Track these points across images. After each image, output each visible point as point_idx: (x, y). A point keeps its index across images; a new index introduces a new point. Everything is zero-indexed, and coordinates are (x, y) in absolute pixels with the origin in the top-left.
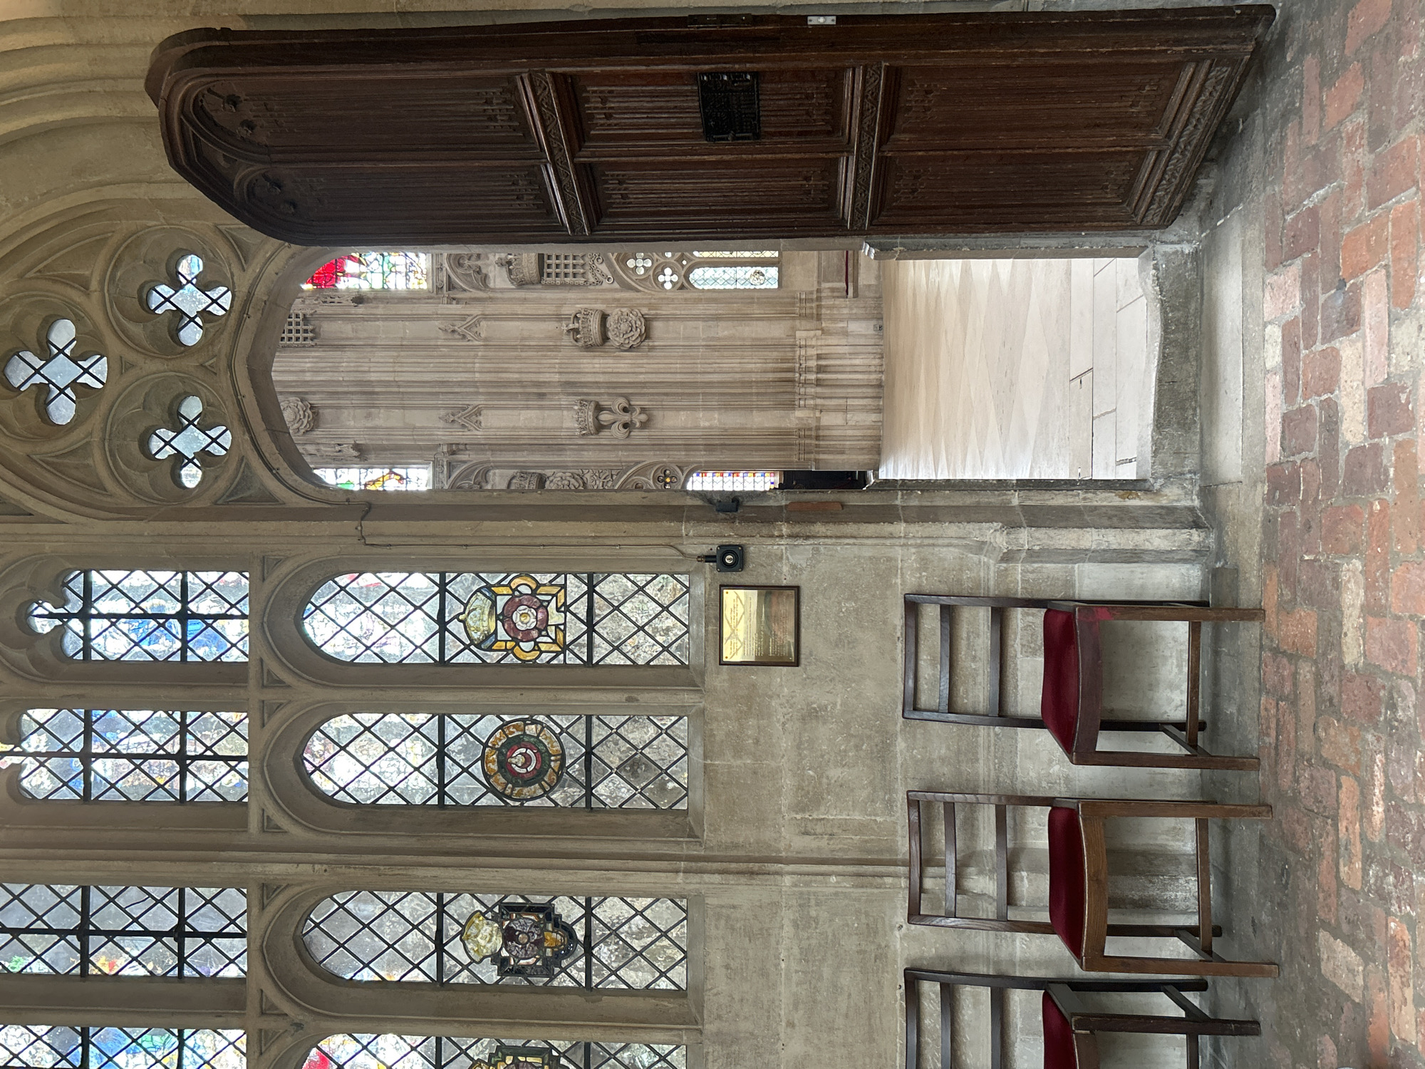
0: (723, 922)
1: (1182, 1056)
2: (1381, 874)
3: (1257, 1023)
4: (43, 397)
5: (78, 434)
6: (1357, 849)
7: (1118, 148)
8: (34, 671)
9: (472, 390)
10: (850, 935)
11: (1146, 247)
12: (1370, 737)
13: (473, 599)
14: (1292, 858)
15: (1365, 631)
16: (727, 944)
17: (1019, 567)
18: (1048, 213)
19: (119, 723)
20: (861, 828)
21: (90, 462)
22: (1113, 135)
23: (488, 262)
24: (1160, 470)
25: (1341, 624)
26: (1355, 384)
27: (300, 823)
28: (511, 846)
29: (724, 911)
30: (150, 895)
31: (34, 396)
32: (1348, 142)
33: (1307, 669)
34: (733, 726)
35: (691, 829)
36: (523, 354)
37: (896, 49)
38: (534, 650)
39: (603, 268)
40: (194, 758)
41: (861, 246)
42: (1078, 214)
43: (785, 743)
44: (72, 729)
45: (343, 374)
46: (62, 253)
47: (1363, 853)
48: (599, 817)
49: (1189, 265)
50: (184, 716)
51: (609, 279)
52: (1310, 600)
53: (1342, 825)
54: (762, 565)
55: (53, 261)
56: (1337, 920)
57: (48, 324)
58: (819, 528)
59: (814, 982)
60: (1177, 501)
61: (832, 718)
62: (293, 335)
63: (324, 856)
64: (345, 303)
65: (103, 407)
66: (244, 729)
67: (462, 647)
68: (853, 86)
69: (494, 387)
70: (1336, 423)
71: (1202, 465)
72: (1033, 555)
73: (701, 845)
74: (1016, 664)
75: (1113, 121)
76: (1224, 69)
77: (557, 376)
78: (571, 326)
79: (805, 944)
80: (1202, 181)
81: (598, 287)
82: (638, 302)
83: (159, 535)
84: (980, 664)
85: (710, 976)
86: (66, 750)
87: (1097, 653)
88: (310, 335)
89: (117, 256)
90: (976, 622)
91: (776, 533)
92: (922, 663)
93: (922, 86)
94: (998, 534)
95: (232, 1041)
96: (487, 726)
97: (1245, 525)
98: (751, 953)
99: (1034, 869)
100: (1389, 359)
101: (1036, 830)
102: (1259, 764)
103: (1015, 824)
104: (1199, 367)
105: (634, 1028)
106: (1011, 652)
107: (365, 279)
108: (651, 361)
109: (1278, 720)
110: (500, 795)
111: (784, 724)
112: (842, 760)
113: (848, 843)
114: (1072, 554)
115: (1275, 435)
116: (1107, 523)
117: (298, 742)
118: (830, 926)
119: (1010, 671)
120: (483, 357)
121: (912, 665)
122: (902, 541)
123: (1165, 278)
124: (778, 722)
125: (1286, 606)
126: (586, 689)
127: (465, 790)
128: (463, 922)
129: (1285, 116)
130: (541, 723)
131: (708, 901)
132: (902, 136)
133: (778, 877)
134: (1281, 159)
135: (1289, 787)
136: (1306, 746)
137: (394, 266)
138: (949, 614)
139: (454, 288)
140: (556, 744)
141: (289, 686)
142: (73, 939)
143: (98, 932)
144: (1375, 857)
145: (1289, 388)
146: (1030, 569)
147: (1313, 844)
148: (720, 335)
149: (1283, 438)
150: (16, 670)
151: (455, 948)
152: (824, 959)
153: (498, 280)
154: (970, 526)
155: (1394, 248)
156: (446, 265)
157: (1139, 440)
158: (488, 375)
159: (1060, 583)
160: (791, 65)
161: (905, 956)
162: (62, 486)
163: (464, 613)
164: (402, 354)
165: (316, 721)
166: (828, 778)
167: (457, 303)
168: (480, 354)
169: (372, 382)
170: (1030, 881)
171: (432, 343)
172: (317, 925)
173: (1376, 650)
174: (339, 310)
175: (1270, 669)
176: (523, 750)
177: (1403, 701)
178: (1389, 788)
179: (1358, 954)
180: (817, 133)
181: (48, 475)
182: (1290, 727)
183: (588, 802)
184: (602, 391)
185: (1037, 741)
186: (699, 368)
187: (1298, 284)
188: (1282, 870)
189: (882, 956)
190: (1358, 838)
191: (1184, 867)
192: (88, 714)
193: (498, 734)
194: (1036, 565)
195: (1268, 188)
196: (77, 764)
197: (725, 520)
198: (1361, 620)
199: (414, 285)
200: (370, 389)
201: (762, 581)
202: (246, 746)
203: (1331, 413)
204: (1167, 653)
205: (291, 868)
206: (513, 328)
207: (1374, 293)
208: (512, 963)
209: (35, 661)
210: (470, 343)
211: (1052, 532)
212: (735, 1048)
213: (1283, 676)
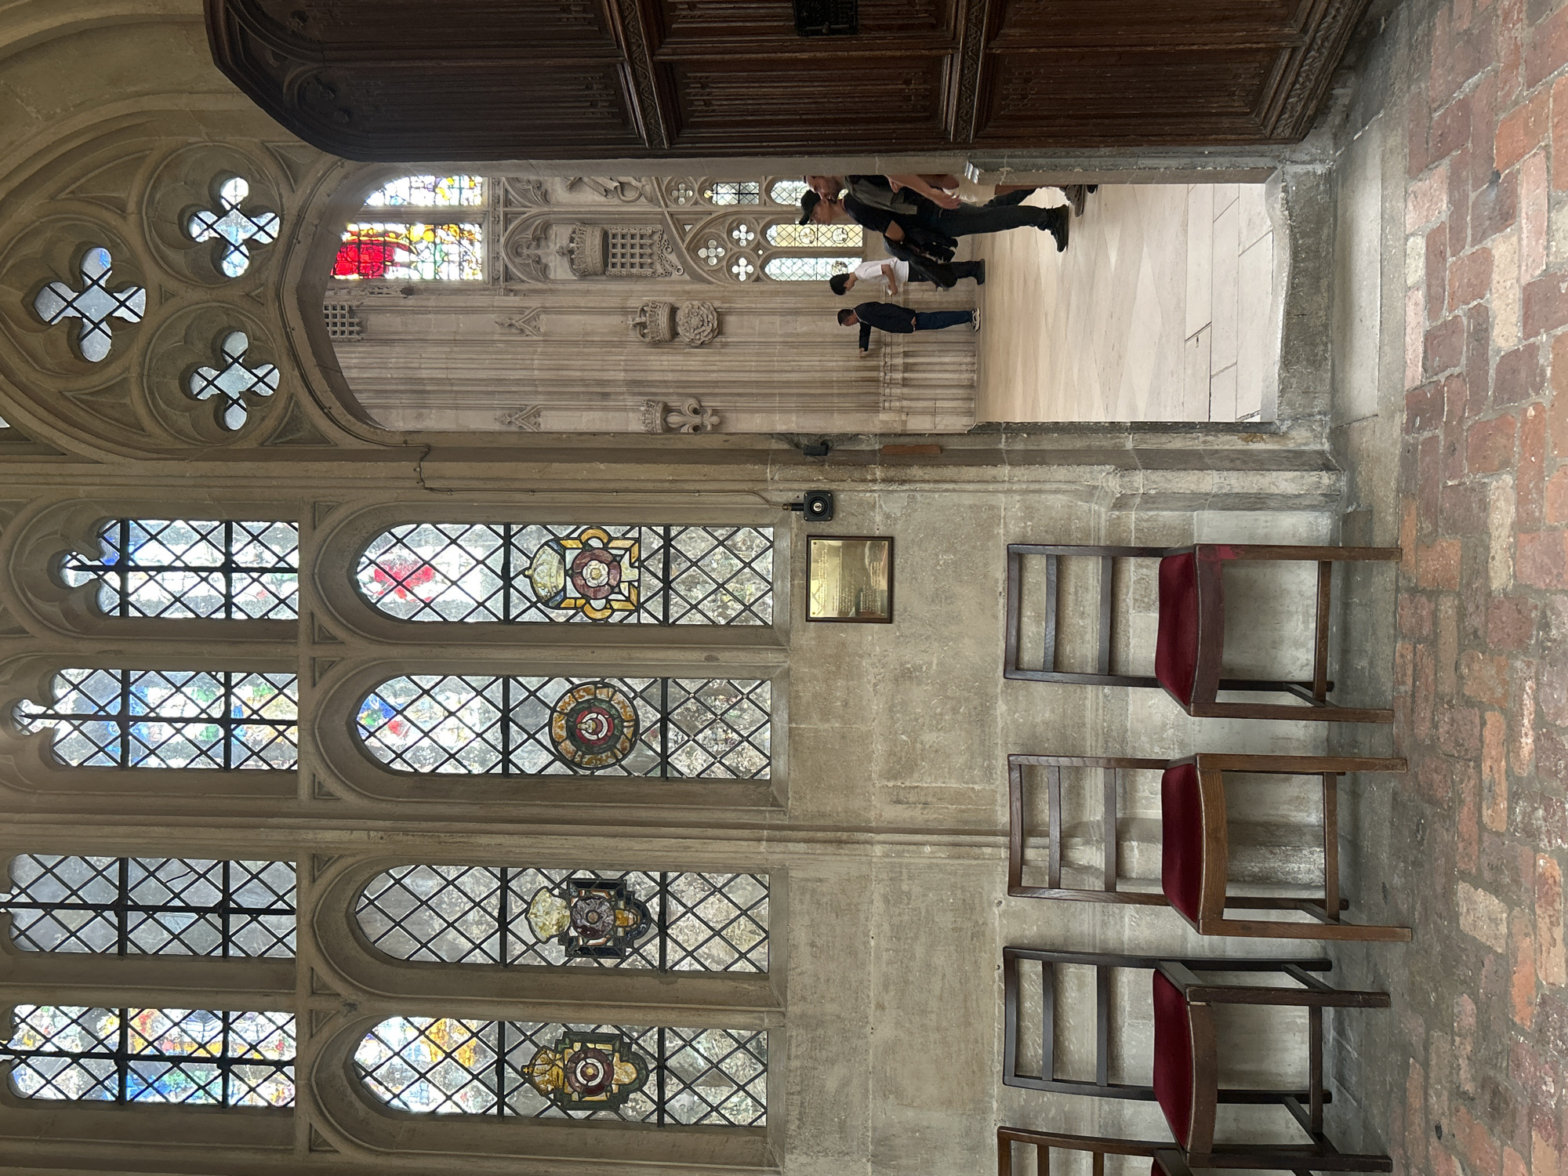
0: (808, 896)
1: (1303, 1042)
2: (1529, 810)
3: (1388, 995)
4: (76, 332)
5: (114, 369)
6: (1502, 788)
7: (1248, 45)
8: (68, 625)
9: (530, 389)
10: (945, 911)
11: (1275, 168)
12: (1519, 664)
13: (540, 552)
14: (1428, 810)
15: (1516, 549)
16: (812, 920)
17: (1133, 515)
18: (1169, 124)
19: (158, 685)
20: (958, 797)
21: (127, 401)
22: (1243, 30)
23: (549, 251)
24: (1288, 411)
25: (1488, 548)
26: (1509, 284)
27: (354, 790)
29: (809, 884)
30: (192, 869)
31: (66, 330)
32: (1504, 19)
33: (1449, 604)
34: (820, 687)
35: (775, 798)
36: (586, 350)
38: (605, 608)
39: (673, 258)
40: (240, 722)
41: (964, 167)
42: (1202, 126)
43: (876, 706)
44: (109, 690)
45: (391, 371)
46: (97, 172)
47: (1509, 789)
48: (675, 786)
49: (1322, 188)
50: (228, 678)
51: (678, 270)
52: (1453, 528)
53: (1485, 769)
54: (853, 514)
55: (88, 181)
56: (1479, 869)
57: (81, 253)
58: (916, 472)
59: (905, 961)
60: (1305, 444)
61: (928, 678)
62: (338, 329)
63: (381, 824)
64: (394, 294)
65: (141, 339)
66: (293, 691)
67: (528, 604)
69: (554, 385)
70: (1487, 329)
71: (1333, 406)
72: (1149, 501)
73: (785, 814)
74: (1128, 621)
75: (1243, 13)
77: (623, 374)
78: (638, 320)
79: (896, 920)
80: (1338, 91)
81: (667, 279)
82: (710, 294)
83: (201, 476)
84: (1088, 621)
85: (793, 955)
86: (102, 713)
87: (1219, 596)
88: (356, 328)
89: (156, 175)
90: (1087, 575)
91: (869, 477)
92: (1025, 620)
94: (1110, 477)
95: (280, 1025)
96: (554, 690)
97: (1380, 461)
98: (838, 929)
99: (1146, 838)
100: (1548, 248)
101: (1146, 798)
102: (1393, 716)
103: (1125, 792)
104: (1331, 299)
105: (713, 1010)
106: (1122, 607)
107: (416, 268)
108: (724, 359)
109: (1415, 665)
110: (568, 763)
111: (875, 685)
112: (938, 724)
113: (945, 813)
114: (1190, 500)
115: (1417, 356)
116: (1227, 464)
117: (351, 704)
118: (923, 902)
119: (1121, 628)
120: (542, 353)
121: (1014, 622)
122: (1006, 486)
123: (1296, 202)
124: (869, 682)
125: (1425, 540)
126: (663, 648)
127: (531, 759)
128: (528, 898)
130: (613, 687)
131: (792, 873)
132: (1012, 31)
133: (868, 846)
134: (1428, 52)
135: (1427, 735)
136: (1446, 688)
137: (447, 254)
138: (1059, 565)
139: (511, 279)
140: (629, 709)
141: (342, 643)
142: (110, 915)
143: (136, 907)
144: (1523, 792)
145: (1433, 303)
146: (1145, 517)
147: (1453, 791)
148: (799, 330)
149: (1425, 358)
150: (49, 625)
151: (520, 927)
152: (916, 937)
153: (559, 270)
154: (1081, 469)
155: (1555, 126)
156: (503, 254)
157: (1264, 381)
158: (548, 372)
159: (1177, 532)
161: (1004, 934)
162: (97, 424)
163: (530, 567)
164: (456, 349)
165: (371, 683)
166: (922, 743)
167: (515, 295)
168: (539, 349)
169: (423, 379)
170: (1141, 851)
171: (488, 338)
172: (371, 902)
173: (1527, 569)
174: (388, 302)
175: (1407, 612)
176: (594, 715)
177: (1557, 618)
178: (1539, 714)
179: (1502, 901)
180: (921, 26)
181: (81, 413)
182: (1429, 671)
183: (664, 771)
184: (671, 391)
185: (1150, 703)
186: (776, 366)
187: (1446, 186)
188: (1418, 826)
189: (979, 934)
190: (1503, 777)
191: (1308, 838)
192: (126, 674)
193: (566, 699)
194: (1151, 513)
195: (1413, 87)
196: (114, 729)
197: (812, 463)
198: (1512, 540)
199: (468, 275)
200: (421, 388)
201: (851, 531)
202: (294, 709)
203: (1481, 320)
204: (1293, 608)
205: (345, 836)
206: (574, 323)
207: (1532, 179)
208: (581, 943)
209: (69, 614)
210: (529, 338)
211: (1169, 474)
212: (820, 1031)
213: (1421, 617)
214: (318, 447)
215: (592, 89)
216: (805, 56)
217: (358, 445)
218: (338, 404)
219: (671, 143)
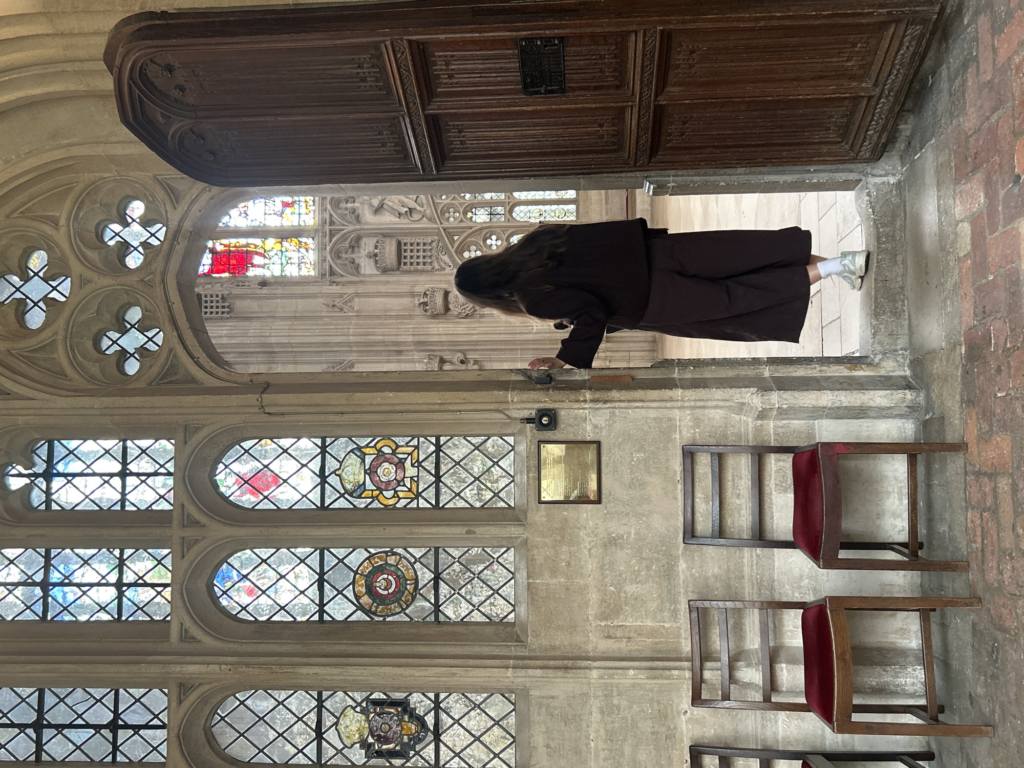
0: (544, 709)
4: (21, 309)
5: (44, 335)
7: (838, 95)
8: (7, 517)
9: (347, 349)
10: (646, 719)
11: (861, 180)
13: (347, 457)
14: (1000, 636)
16: (547, 728)
17: (772, 424)
18: (785, 151)
19: (71, 559)
20: (653, 633)
21: (56, 356)
22: (834, 85)
23: (360, 255)
24: (879, 348)
27: (211, 635)
28: (376, 650)
29: (545, 700)
30: (92, 696)
31: (14, 307)
32: (1016, 71)
33: (1005, 482)
34: (550, 552)
35: (518, 636)
36: (386, 322)
37: (668, 16)
38: (394, 497)
39: (446, 258)
40: (129, 585)
41: (643, 183)
42: (808, 151)
43: (591, 565)
44: (35, 564)
45: (250, 338)
46: (40, 198)
48: (445, 628)
49: (894, 192)
50: (122, 553)
51: (450, 266)
52: (1004, 427)
54: (571, 425)
55: (33, 205)
57: (27, 254)
58: (615, 394)
59: (617, 757)
60: (892, 371)
61: (628, 544)
62: (214, 310)
63: (230, 659)
64: (253, 286)
65: (67, 312)
66: (168, 562)
67: (338, 495)
68: (635, 47)
69: (363, 346)
70: (1018, 286)
71: (911, 343)
72: (783, 413)
73: (526, 648)
74: (771, 500)
75: (833, 73)
76: (918, 28)
77: (411, 337)
78: (422, 300)
79: (609, 727)
80: (902, 127)
81: (442, 272)
83: (106, 408)
84: (743, 501)
85: (534, 754)
86: (30, 581)
87: (837, 480)
88: (227, 310)
89: (80, 200)
90: (740, 467)
91: (581, 399)
92: (697, 500)
93: (688, 46)
94: (754, 396)
96: (357, 558)
97: (948, 381)
98: (566, 734)
99: (792, 661)
101: (791, 631)
102: (969, 566)
103: (775, 627)
104: (905, 269)
106: (767, 490)
107: (268, 268)
108: (481, 325)
109: (983, 528)
110: (367, 612)
111: (590, 550)
112: (636, 578)
113: (643, 645)
114: (812, 412)
116: (838, 386)
117: (210, 571)
118: (629, 713)
119: (767, 505)
120: (355, 324)
121: (690, 502)
122: (680, 404)
123: (877, 202)
124: (585, 548)
125: (984, 436)
126: (435, 525)
127: (340, 609)
128: (337, 715)
129: (965, 65)
130: (399, 555)
131: (531, 692)
132: (673, 89)
133: (587, 671)
134: (964, 96)
135: (995, 580)
136: (1007, 544)
137: (290, 258)
138: (720, 459)
139: (334, 274)
140: (411, 571)
141: (204, 526)
142: (30, 731)
143: (50, 726)
146: (781, 424)
149: (976, 307)
151: (331, 736)
152: (625, 740)
153: (367, 268)
154: (733, 390)
156: (329, 258)
158: (359, 337)
159: (804, 435)
160: (589, 30)
161: (690, 735)
162: (33, 373)
163: (340, 468)
164: (295, 323)
165: (224, 555)
166: (625, 593)
167: (337, 285)
168: (353, 322)
169: (272, 344)
170: (788, 671)
171: (318, 315)
172: (223, 718)
174: (249, 291)
175: (974, 489)
176: (386, 576)
180: (609, 87)
181: (22, 365)
182: (993, 532)
183: (437, 617)
184: (445, 348)
185: (790, 560)
186: (518, 330)
187: (982, 187)
188: (993, 648)
189: (671, 736)
191: (911, 659)
192: (48, 552)
193: (365, 564)
194: (785, 422)
195: (954, 121)
196: (38, 591)
197: (541, 390)
199: (304, 272)
200: (271, 350)
201: (571, 437)
202: (169, 575)
203: (1014, 279)
204: (890, 489)
205: (203, 668)
206: (378, 303)
208: (377, 748)
209: (8, 509)
210: (346, 314)
211: (796, 394)
213: (985, 492)
214: (191, 386)
215: (382, 134)
216: (530, 109)
217: (218, 383)
218: (205, 355)
219: (438, 170)
